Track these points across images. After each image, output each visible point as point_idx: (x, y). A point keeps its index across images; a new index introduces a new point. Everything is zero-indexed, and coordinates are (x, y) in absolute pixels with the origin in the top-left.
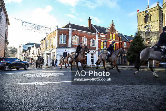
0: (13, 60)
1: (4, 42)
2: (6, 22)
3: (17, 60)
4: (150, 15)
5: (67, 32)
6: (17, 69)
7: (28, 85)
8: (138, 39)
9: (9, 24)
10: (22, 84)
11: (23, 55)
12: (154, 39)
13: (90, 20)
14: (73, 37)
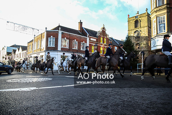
4: (139, 20)
5: (57, 35)
8: (128, 44)
12: (143, 44)
13: (81, 23)
14: (63, 40)
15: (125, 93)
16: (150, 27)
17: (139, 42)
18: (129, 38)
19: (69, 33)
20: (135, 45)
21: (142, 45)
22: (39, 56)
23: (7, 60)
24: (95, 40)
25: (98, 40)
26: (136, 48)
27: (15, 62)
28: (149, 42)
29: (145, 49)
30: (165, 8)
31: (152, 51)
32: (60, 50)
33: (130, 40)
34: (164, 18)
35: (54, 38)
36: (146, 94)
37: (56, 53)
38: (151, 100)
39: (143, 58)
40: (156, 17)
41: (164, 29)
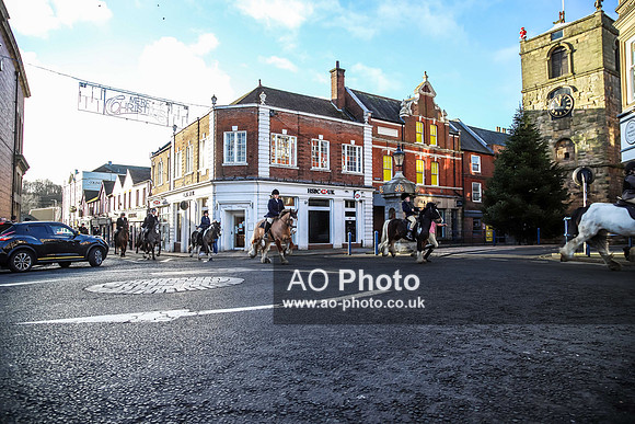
0: (46, 228)
1: (10, 163)
2: (14, 84)
3: (63, 231)
4: (567, 48)
5: (254, 121)
6: (60, 264)
7: (104, 324)
8: (524, 141)
9: (27, 95)
10: (80, 320)
11: (86, 211)
12: (586, 141)
13: (339, 73)
14: (275, 139)
16: (613, 71)
17: (566, 133)
18: (525, 117)
19: (296, 112)
20: (551, 146)
21: (582, 145)
22: (194, 198)
23: (87, 218)
24: (395, 133)
25: (407, 134)
26: (557, 155)
27: (112, 224)
28: (611, 130)
29: (595, 160)
31: (622, 167)
32: (267, 175)
33: (533, 125)
35: (244, 135)
36: (612, 333)
37: (251, 187)
39: (588, 196)
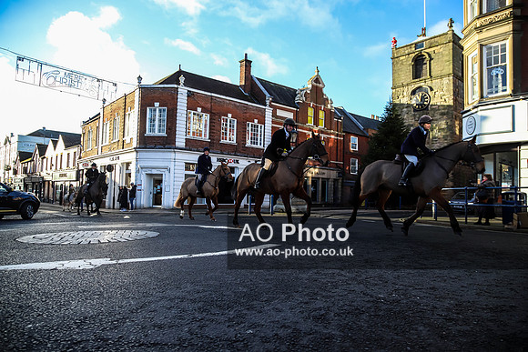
4: (427, 56)
5: (173, 98)
7: (33, 271)
8: (392, 127)
11: (20, 170)
12: (438, 129)
13: (247, 63)
14: (191, 115)
15: (380, 277)
16: (459, 77)
18: (393, 109)
19: (209, 94)
21: (435, 133)
22: (119, 163)
23: (21, 176)
25: (300, 117)
27: (44, 182)
28: (457, 122)
29: (443, 145)
30: (506, 18)
32: (183, 145)
33: (399, 115)
34: (504, 50)
35: (164, 110)
37: (169, 155)
38: (459, 298)
40: (478, 46)
41: (504, 84)
